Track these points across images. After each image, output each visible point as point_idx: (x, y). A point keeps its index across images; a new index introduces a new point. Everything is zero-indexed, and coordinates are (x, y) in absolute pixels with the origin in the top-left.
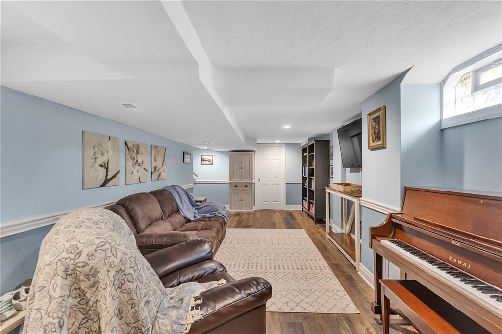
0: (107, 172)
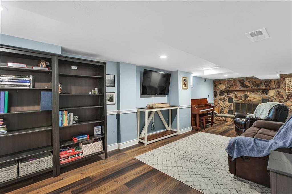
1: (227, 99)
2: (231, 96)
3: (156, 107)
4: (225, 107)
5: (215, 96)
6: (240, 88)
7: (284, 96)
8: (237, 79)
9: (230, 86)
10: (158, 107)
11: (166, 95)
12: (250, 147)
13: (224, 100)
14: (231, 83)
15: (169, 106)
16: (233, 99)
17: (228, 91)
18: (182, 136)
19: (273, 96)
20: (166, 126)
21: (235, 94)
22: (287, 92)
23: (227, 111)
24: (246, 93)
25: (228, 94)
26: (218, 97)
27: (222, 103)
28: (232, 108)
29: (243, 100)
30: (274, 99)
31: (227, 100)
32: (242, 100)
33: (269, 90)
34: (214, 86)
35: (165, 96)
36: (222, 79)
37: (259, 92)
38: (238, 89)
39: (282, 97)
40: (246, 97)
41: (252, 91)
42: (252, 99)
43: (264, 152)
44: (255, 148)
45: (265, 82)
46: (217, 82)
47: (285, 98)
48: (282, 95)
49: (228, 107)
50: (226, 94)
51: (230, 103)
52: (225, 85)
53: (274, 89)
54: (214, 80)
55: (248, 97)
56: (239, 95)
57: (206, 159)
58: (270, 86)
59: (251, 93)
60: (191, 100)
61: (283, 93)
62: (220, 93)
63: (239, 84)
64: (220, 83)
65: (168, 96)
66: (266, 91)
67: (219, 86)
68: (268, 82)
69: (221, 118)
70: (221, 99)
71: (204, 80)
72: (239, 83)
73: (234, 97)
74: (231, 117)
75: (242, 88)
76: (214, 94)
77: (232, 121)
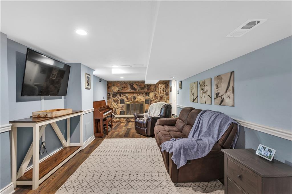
0: (194, 96)
1: (120, 100)
2: (123, 97)
3: (54, 116)
4: (118, 109)
5: (109, 97)
6: (130, 91)
7: (158, 98)
8: (128, 81)
9: (122, 88)
10: (57, 116)
11: (63, 97)
12: (195, 149)
13: (116, 102)
14: (123, 86)
15: (71, 112)
16: (125, 101)
17: (121, 93)
18: (88, 150)
19: (152, 98)
20: (64, 141)
21: (127, 96)
22: (160, 94)
23: (120, 112)
24: (135, 95)
25: (120, 96)
26: (112, 98)
27: (115, 104)
28: (124, 109)
29: (133, 101)
30: (153, 100)
31: (120, 102)
32: (131, 101)
33: (150, 92)
34: (107, 87)
35: (61, 98)
36: (116, 81)
37: (144, 94)
38: (128, 91)
39: (157, 98)
40: (135, 98)
41: (139, 93)
42: (139, 100)
43: (206, 151)
44: (199, 150)
45: (148, 86)
46: (110, 84)
47: (159, 99)
48: (157, 97)
49: (120, 108)
50: (118, 95)
51: (122, 105)
52: (118, 87)
53: (153, 92)
54: (107, 81)
55: (136, 98)
56: (130, 96)
57: (137, 174)
58: (150, 90)
59: (138, 95)
60: (94, 102)
61: (158, 95)
62: (113, 94)
63: (129, 87)
64: (114, 85)
65: (65, 98)
66: (148, 94)
67: (112, 88)
68: (149, 86)
69: (116, 120)
70: (114, 101)
71: (101, 80)
72: (129, 85)
73: (125, 99)
74: (124, 117)
75: (132, 91)
76: (108, 95)
77: (125, 121)
